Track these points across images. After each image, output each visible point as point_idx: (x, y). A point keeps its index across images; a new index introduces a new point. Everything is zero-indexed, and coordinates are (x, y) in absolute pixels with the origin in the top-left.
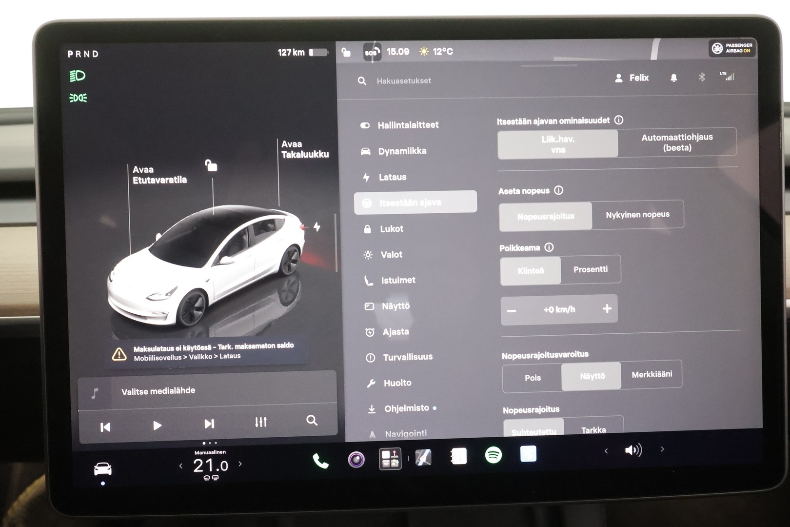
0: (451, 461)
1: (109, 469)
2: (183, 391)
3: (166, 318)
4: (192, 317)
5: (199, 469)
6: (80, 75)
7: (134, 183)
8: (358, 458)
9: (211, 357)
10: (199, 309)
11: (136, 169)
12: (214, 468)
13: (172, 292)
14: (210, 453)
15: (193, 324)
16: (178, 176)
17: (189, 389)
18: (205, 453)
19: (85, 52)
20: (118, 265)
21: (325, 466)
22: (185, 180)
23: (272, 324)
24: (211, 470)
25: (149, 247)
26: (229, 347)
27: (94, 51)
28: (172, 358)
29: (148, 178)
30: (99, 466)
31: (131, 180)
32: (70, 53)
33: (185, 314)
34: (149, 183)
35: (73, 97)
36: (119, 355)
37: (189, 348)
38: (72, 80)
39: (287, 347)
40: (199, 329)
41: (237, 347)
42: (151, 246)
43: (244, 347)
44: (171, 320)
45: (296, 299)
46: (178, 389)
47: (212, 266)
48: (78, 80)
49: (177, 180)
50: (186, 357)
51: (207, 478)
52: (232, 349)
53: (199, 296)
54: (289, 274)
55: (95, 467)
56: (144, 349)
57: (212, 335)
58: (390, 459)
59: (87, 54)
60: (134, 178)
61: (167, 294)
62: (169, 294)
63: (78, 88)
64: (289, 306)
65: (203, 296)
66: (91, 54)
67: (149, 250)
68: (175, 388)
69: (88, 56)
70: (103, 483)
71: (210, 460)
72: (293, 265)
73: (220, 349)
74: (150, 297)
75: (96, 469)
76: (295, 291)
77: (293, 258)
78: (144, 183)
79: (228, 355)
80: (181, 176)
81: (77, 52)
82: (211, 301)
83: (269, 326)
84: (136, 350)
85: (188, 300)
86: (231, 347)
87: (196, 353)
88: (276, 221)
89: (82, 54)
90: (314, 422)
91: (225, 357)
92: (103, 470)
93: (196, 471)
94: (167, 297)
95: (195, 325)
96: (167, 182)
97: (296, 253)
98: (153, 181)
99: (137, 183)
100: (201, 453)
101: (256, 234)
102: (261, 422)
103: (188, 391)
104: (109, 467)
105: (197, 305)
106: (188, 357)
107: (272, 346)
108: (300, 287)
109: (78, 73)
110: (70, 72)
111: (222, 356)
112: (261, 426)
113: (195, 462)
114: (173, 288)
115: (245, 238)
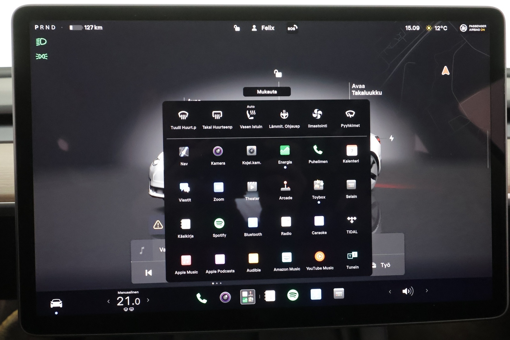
0: (265, 299)
1: (61, 303)
5: (120, 304)
6: (43, 42)
8: (226, 296)
12: (131, 303)
14: (128, 293)
18: (125, 293)
19: (46, 26)
21: (204, 301)
24: (129, 304)
27: (52, 26)
30: (54, 301)
32: (36, 27)
35: (38, 56)
38: (38, 44)
48: (41, 44)
51: (126, 310)
55: (51, 302)
58: (248, 297)
59: (48, 27)
63: (41, 50)
66: (50, 27)
69: (49, 29)
70: (56, 313)
71: (128, 298)
75: (52, 304)
81: (41, 26)
89: (45, 27)
92: (56, 304)
93: (119, 304)
100: (122, 293)
104: (61, 302)
109: (42, 40)
110: (37, 39)
113: (118, 299)
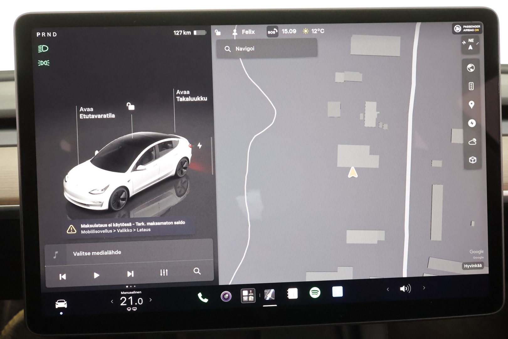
2: (113, 253)
3: (102, 205)
4: (119, 205)
7: (81, 118)
8: (227, 295)
9: (131, 231)
10: (123, 199)
11: (82, 109)
13: (105, 189)
15: (119, 209)
16: (109, 114)
17: (117, 252)
20: (70, 171)
21: (206, 300)
22: (114, 116)
23: (171, 208)
25: (91, 160)
26: (143, 224)
28: (106, 231)
29: (90, 114)
31: (79, 117)
33: (115, 202)
34: (90, 118)
35: (40, 62)
36: (71, 230)
37: (117, 225)
38: (40, 51)
39: (181, 224)
40: (123, 213)
41: (148, 224)
42: (92, 159)
43: (152, 224)
44: (105, 207)
45: (186, 193)
46: (110, 251)
47: (131, 172)
48: (44, 51)
49: (108, 116)
50: (115, 231)
52: (145, 225)
53: (124, 191)
54: (182, 176)
56: (87, 226)
57: (132, 216)
58: (248, 296)
60: (81, 115)
61: (102, 190)
62: (104, 190)
64: (182, 197)
65: (126, 191)
67: (91, 161)
68: (108, 251)
72: (184, 170)
73: (137, 225)
74: (92, 192)
76: (186, 188)
77: (184, 166)
78: (87, 118)
79: (142, 229)
80: (111, 114)
82: (131, 194)
83: (169, 210)
84: (82, 226)
85: (116, 194)
86: (144, 224)
87: (121, 228)
88: (173, 142)
90: (198, 272)
91: (141, 230)
94: (103, 192)
95: (120, 210)
96: (102, 117)
97: (186, 163)
98: (93, 116)
99: (83, 118)
101: (160, 150)
102: (164, 272)
103: (116, 253)
105: (122, 197)
106: (117, 231)
107: (171, 223)
108: (189, 185)
109: (44, 47)
110: (39, 46)
111: (139, 230)
112: (164, 275)
114: (106, 186)
115: (153, 153)
